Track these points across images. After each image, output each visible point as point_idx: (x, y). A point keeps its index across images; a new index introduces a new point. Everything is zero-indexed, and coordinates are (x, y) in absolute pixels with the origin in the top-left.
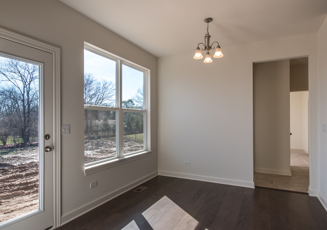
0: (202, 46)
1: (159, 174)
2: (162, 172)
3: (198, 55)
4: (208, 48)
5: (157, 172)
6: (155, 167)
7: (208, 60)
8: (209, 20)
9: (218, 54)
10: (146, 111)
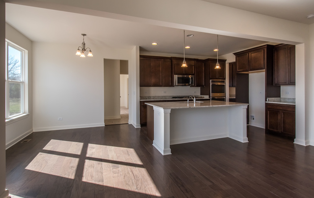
0: (81, 49)
1: (34, 131)
2: (36, 129)
3: (78, 53)
4: (84, 50)
5: (32, 130)
6: (31, 126)
7: (83, 56)
8: (84, 35)
9: (90, 55)
10: (23, 82)
